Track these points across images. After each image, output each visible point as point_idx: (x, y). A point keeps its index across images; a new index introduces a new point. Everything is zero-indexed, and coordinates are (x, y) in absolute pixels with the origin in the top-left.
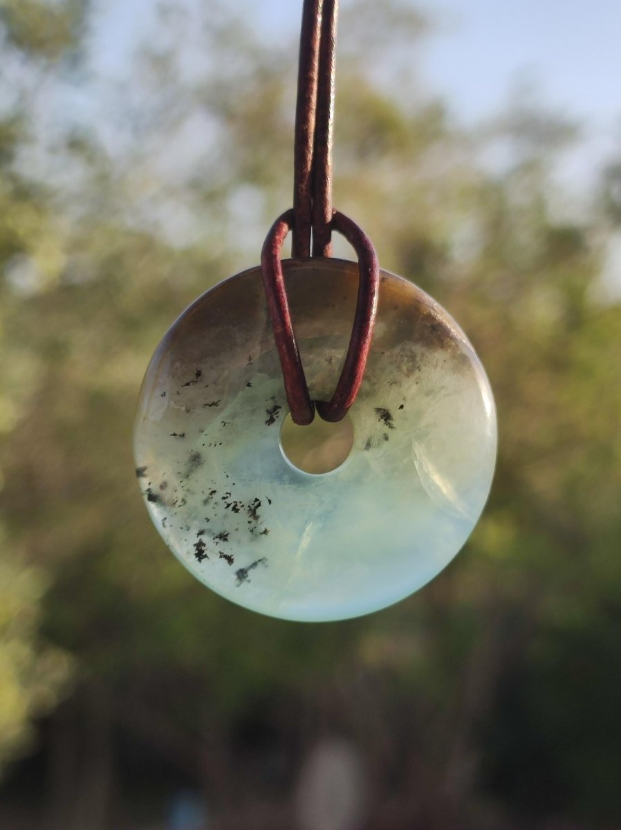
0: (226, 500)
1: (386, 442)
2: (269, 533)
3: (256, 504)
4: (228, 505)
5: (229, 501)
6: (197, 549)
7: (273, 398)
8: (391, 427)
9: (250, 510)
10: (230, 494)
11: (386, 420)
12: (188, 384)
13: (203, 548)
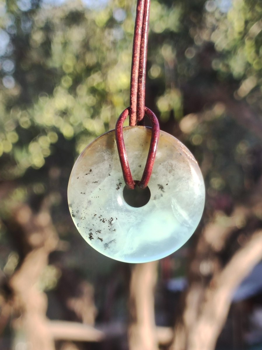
0: (100, 218)
1: (162, 197)
2: (116, 231)
3: (111, 219)
4: (101, 220)
5: (101, 218)
6: (90, 236)
7: (119, 180)
8: (163, 192)
9: (109, 222)
10: (102, 216)
11: (161, 189)
12: (87, 174)
13: (92, 235)
